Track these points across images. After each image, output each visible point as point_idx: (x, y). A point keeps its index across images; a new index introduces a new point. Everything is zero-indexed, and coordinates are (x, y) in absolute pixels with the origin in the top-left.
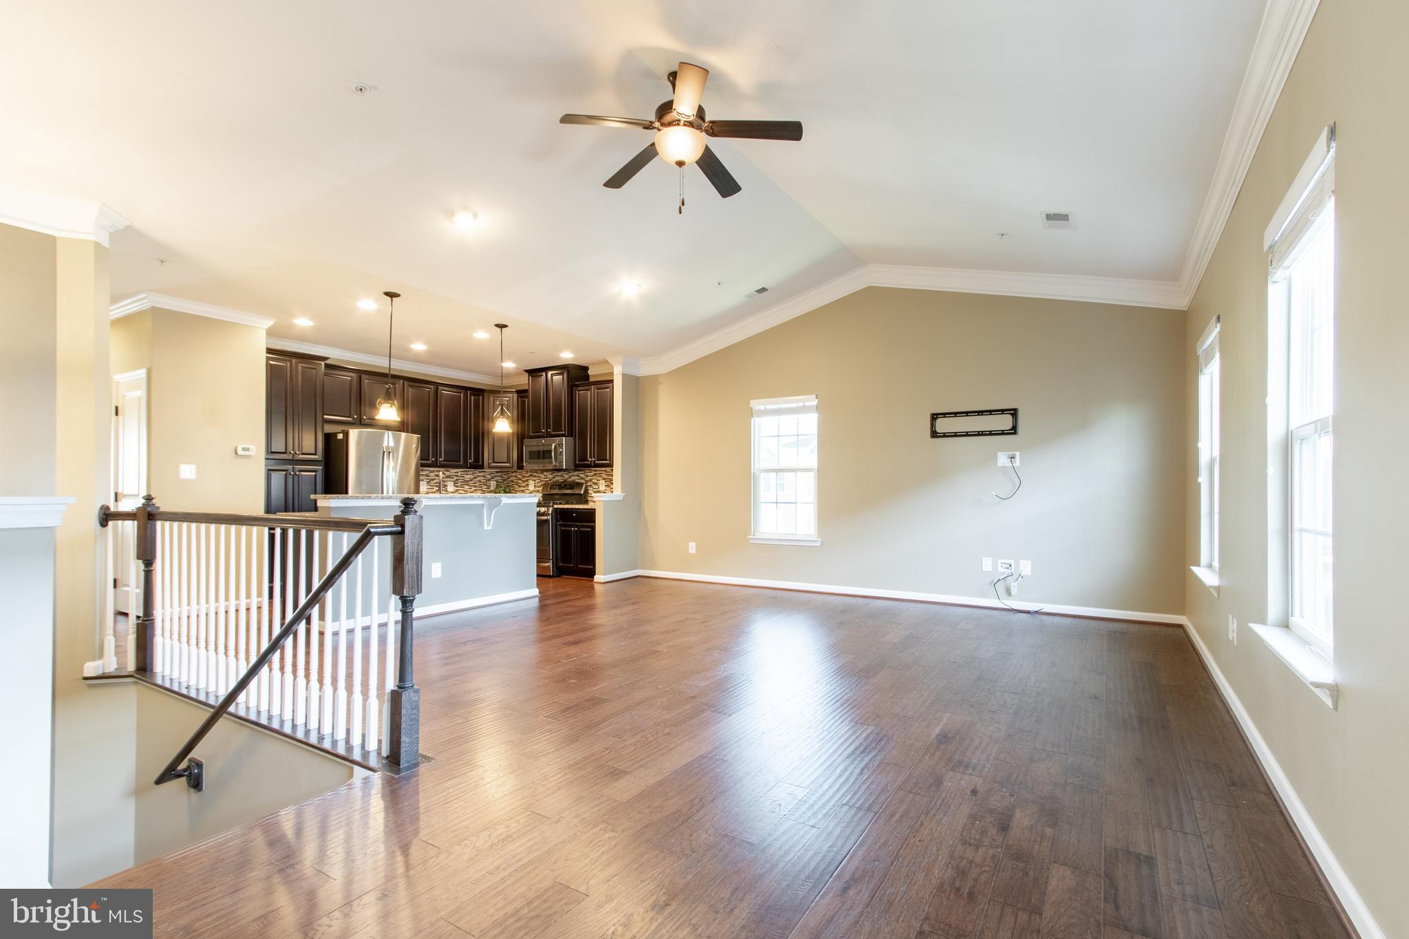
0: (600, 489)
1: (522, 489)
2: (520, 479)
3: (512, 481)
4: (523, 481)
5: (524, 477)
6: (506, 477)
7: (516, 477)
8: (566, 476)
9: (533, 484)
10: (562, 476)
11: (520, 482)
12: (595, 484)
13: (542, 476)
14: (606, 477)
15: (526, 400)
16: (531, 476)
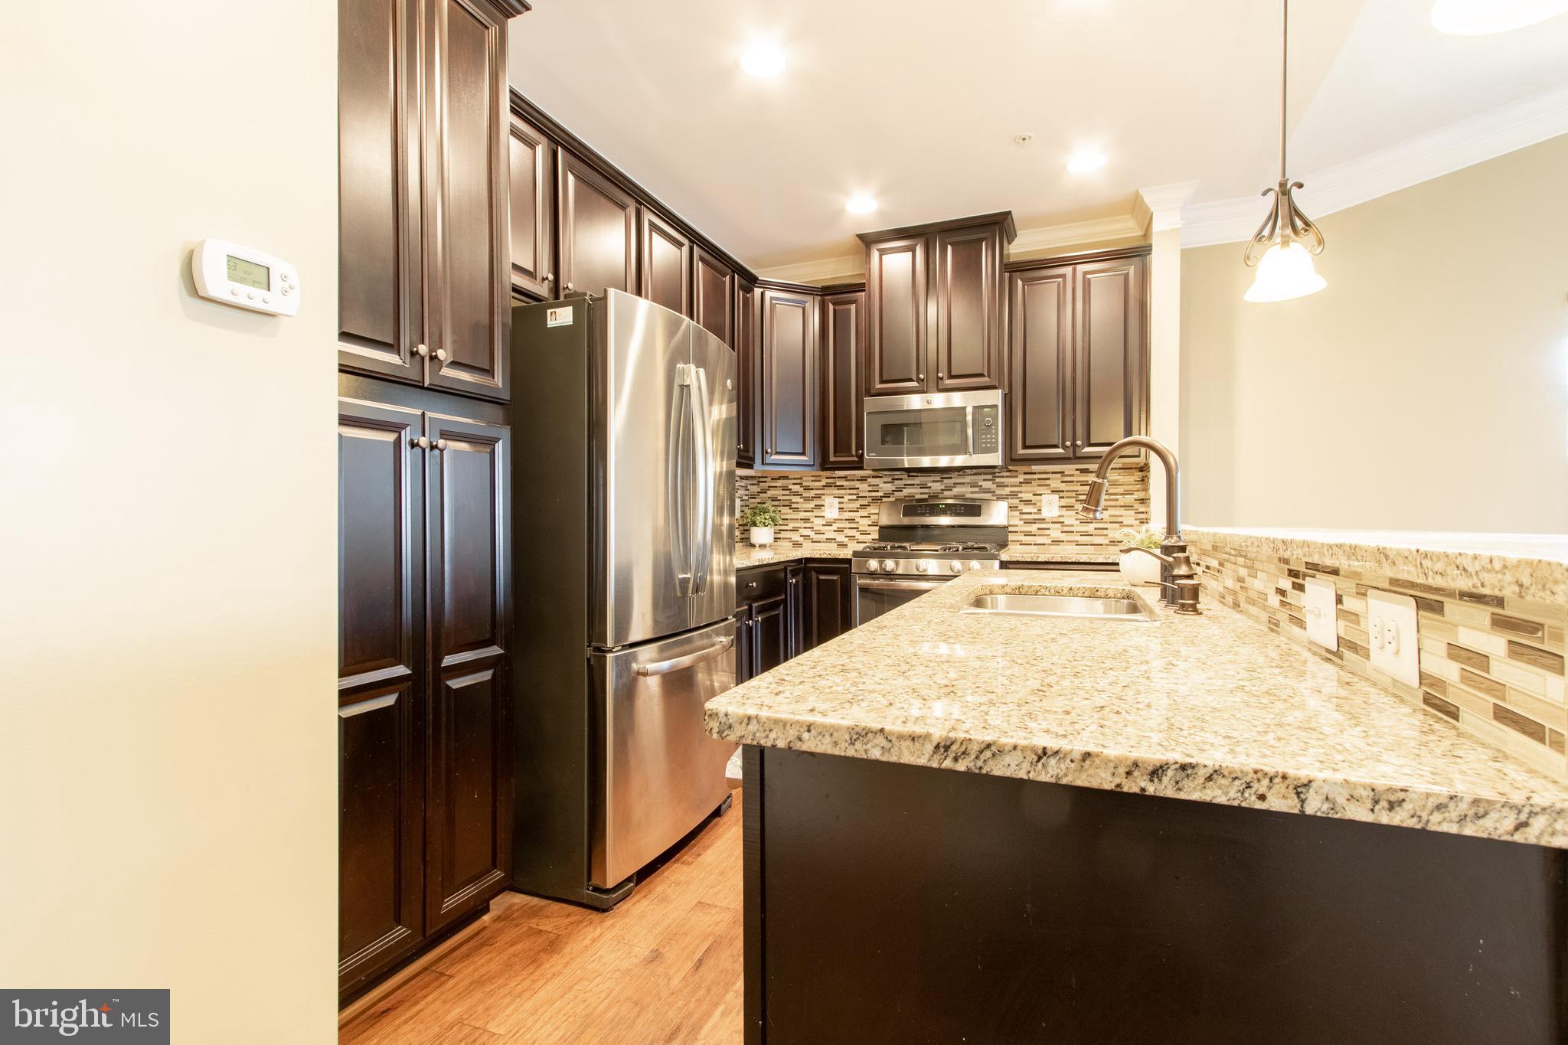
0: (1045, 514)
1: (802, 515)
2: (796, 494)
3: (774, 499)
4: (807, 499)
5: (807, 489)
6: (755, 489)
7: (785, 488)
8: (936, 487)
9: (837, 506)
10: (923, 486)
11: (795, 499)
12: (1028, 502)
13: (864, 487)
14: (1063, 487)
15: (853, 307)
16: (828, 486)
